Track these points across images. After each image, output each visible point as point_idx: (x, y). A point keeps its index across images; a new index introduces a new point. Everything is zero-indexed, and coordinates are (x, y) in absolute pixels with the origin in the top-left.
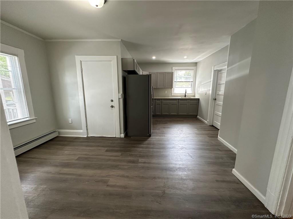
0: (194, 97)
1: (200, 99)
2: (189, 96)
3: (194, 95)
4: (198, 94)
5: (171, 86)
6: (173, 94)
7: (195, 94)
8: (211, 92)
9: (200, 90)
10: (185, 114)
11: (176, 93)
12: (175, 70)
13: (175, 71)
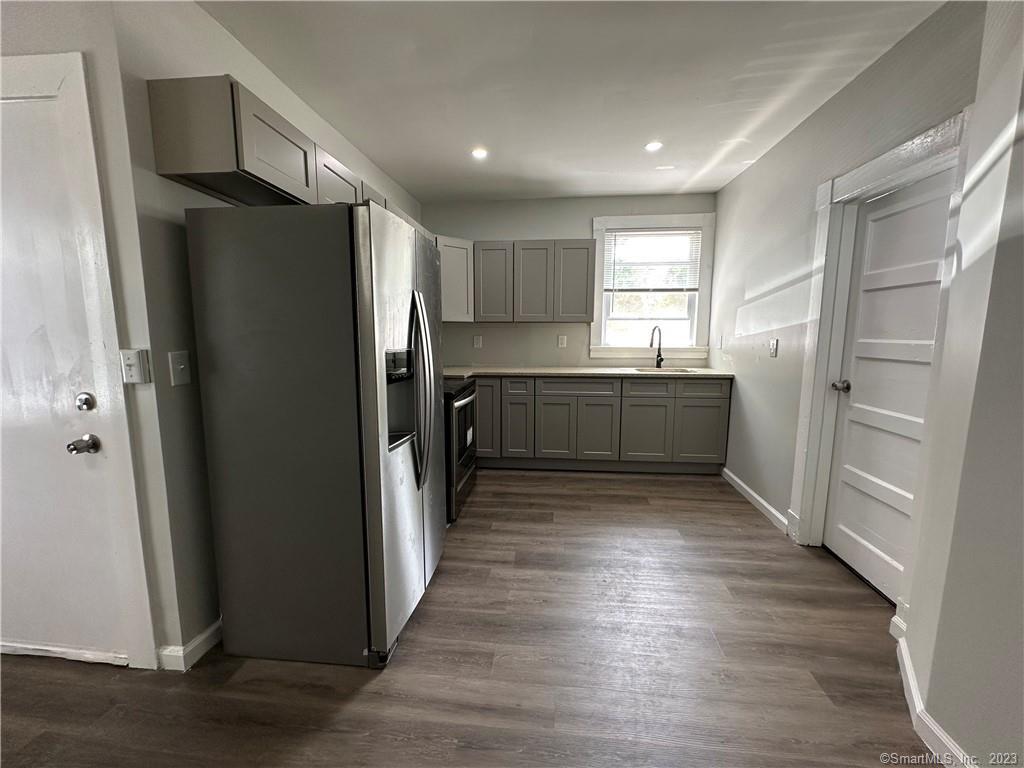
0: (707, 366)
1: (739, 379)
2: (677, 362)
3: (704, 356)
4: (727, 352)
5: (583, 313)
6: (597, 350)
7: (708, 352)
8: (809, 341)
9: (739, 331)
10: (659, 455)
11: (613, 344)
12: (608, 230)
13: (609, 237)
